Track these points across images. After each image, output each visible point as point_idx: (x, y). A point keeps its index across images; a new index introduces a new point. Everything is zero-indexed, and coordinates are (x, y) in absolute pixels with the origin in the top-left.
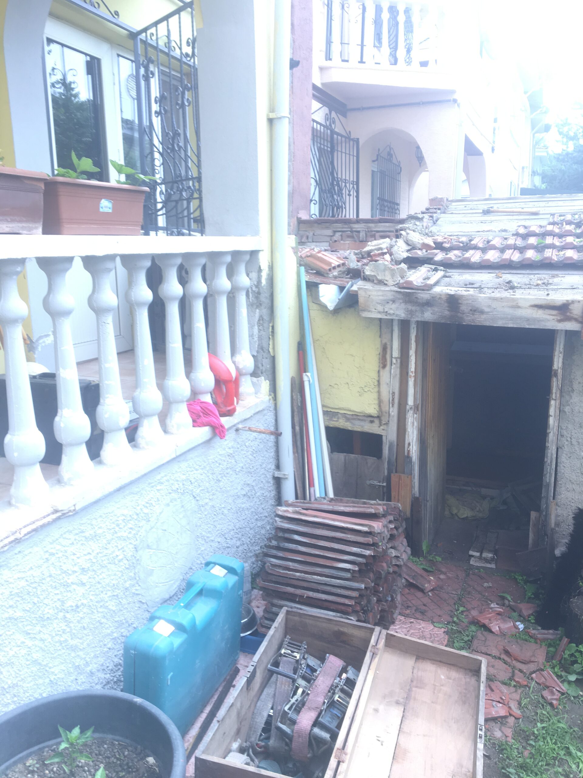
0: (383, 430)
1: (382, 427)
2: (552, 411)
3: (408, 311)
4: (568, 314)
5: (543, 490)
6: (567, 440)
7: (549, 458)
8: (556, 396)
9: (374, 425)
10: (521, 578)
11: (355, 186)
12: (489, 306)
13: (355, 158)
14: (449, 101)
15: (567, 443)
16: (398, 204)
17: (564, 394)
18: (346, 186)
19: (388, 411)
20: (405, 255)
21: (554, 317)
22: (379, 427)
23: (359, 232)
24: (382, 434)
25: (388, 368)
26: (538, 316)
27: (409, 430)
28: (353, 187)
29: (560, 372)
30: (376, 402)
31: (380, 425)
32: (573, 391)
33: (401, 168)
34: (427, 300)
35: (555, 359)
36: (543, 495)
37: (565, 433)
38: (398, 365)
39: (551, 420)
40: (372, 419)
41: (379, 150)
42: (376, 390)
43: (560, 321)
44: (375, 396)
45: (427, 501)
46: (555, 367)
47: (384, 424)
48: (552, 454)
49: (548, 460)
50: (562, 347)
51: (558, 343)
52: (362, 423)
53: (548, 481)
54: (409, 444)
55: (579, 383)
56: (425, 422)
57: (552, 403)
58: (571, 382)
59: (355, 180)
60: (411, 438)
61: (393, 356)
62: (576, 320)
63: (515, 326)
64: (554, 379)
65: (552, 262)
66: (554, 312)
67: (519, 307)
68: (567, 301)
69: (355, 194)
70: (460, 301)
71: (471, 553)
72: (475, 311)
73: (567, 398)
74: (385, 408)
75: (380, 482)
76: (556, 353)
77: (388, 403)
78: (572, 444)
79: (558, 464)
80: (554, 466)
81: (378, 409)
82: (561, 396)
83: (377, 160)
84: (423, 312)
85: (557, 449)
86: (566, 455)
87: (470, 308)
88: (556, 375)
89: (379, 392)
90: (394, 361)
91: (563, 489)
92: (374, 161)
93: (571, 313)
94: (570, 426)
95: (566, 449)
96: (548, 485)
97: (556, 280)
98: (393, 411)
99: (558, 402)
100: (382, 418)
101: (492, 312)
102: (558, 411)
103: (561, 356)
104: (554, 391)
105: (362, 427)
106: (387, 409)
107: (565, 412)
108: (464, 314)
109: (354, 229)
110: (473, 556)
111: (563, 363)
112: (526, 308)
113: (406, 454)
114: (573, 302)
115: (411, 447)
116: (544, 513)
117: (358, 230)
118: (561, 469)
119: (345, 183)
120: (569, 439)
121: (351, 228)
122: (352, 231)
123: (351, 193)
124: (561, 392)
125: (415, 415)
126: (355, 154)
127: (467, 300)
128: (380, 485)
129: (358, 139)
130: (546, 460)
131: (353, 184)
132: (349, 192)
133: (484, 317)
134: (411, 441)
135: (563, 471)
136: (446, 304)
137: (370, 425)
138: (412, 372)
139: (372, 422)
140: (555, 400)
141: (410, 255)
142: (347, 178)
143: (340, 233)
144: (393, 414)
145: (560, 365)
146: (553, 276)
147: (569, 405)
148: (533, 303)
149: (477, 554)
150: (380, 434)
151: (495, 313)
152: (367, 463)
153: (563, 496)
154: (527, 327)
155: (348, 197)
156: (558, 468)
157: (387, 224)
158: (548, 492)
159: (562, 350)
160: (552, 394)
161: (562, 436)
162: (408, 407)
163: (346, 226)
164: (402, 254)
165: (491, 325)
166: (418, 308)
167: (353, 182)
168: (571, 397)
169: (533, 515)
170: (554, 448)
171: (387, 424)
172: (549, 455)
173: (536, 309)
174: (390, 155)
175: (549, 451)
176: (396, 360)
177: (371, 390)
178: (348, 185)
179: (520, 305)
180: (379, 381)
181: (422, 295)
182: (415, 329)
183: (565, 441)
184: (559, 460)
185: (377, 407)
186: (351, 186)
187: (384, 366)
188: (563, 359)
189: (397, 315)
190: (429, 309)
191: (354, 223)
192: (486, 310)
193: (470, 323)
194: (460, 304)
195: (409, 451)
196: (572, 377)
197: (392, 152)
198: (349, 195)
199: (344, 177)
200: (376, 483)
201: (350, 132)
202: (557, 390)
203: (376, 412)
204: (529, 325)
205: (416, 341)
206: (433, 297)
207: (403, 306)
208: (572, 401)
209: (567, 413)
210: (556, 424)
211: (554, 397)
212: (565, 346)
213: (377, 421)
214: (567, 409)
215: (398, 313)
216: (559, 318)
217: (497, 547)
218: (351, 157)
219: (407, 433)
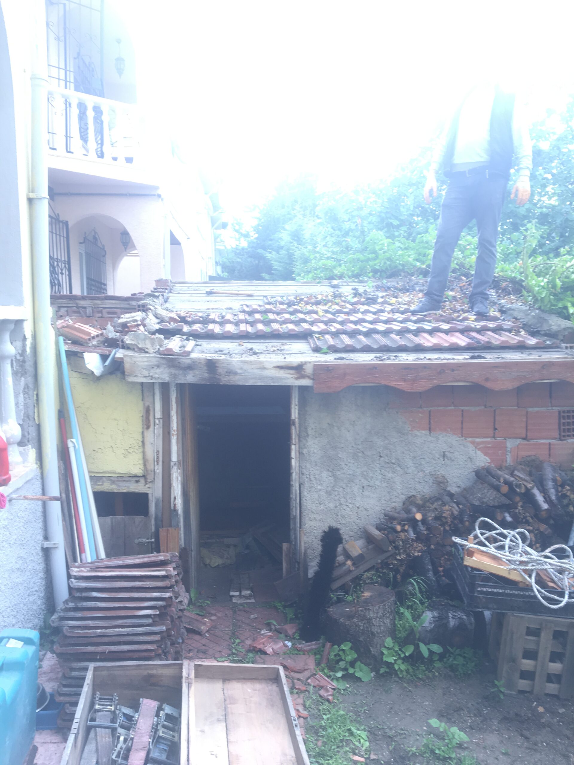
0: (149, 488)
1: (147, 486)
2: (293, 454)
3: (171, 375)
4: (303, 373)
5: (292, 522)
6: (307, 477)
7: (294, 494)
8: (295, 442)
9: (139, 484)
10: (280, 604)
11: (67, 266)
12: (242, 369)
13: (65, 239)
14: (154, 195)
15: (306, 480)
16: (105, 285)
17: (301, 439)
18: (58, 265)
19: (153, 470)
20: (157, 327)
21: (292, 376)
22: (145, 486)
23: (85, 308)
24: (148, 492)
25: (151, 429)
26: (280, 375)
27: (174, 485)
28: (65, 267)
29: (297, 420)
30: (141, 462)
31: (146, 483)
32: (308, 436)
33: (105, 251)
34: (189, 364)
35: (293, 411)
36: (291, 527)
37: (305, 471)
38: (161, 425)
39: (293, 462)
40: (137, 479)
41: (85, 233)
42: (141, 450)
43: (297, 379)
44: (140, 456)
45: (192, 550)
46: (293, 417)
47: (150, 482)
48: (296, 491)
49: (293, 496)
50: (297, 400)
51: (293, 397)
52: (127, 484)
53: (294, 514)
54: (175, 498)
55: (312, 429)
56: (187, 476)
57: (293, 447)
58: (306, 428)
59: (66, 260)
60: (176, 492)
61: (156, 417)
62: (309, 377)
63: (263, 384)
64: (293, 427)
65: (280, 333)
66: (292, 372)
67: (265, 368)
68: (301, 362)
69: (67, 273)
70: (217, 365)
71: (232, 593)
72: (230, 373)
73: (304, 441)
74: (150, 467)
75: (148, 539)
76: (293, 406)
77: (153, 462)
78: (311, 480)
79: (302, 498)
80: (298, 501)
81: (143, 469)
82: (300, 441)
83: (84, 242)
84: (185, 376)
85: (300, 485)
86: (307, 489)
87: (226, 370)
88: (294, 424)
89: (144, 453)
90: (157, 421)
91: (307, 519)
92: (81, 243)
93: (304, 372)
94: (308, 465)
95: (306, 484)
96: (295, 517)
97: (286, 347)
98: (158, 469)
99: (297, 446)
100: (148, 477)
101: (244, 373)
102: (298, 454)
103: (297, 407)
104: (294, 437)
105: (128, 487)
106: (152, 467)
107: (303, 454)
108: (220, 375)
109: (80, 305)
110: (233, 596)
111: (299, 414)
112: (271, 369)
113: (172, 508)
114: (306, 363)
115: (177, 501)
116: (293, 543)
117: (85, 306)
118: (304, 502)
119: (57, 262)
120: (308, 476)
121: (77, 304)
122: (78, 307)
123: (64, 272)
124: (299, 437)
125: (179, 471)
126: (65, 236)
127: (223, 363)
128: (148, 542)
129: (67, 222)
130: (291, 496)
131: (65, 263)
132: (62, 270)
133: (237, 377)
134: (176, 495)
135: (305, 504)
136: (205, 368)
137: (135, 484)
138: (174, 431)
139: (137, 481)
140: (295, 445)
141: (162, 327)
142: (59, 258)
143: (66, 309)
144: (158, 471)
145: (297, 415)
146: (283, 344)
147: (306, 448)
148: (276, 365)
149: (237, 594)
150: (146, 492)
151: (246, 374)
152: (134, 522)
153: (307, 525)
154: (272, 384)
155: (60, 275)
156: (302, 502)
157: (113, 302)
158: (295, 524)
159: (297, 403)
160: (292, 440)
161: (303, 474)
162: (172, 464)
163: (71, 302)
164: (154, 325)
165: (244, 384)
166: (181, 372)
167: (65, 261)
168: (307, 440)
169: (285, 546)
170: (297, 485)
171: (153, 482)
172: (294, 492)
173: (278, 369)
174: (95, 238)
175: (294, 488)
176: (159, 421)
177: (136, 450)
178: (60, 264)
179: (266, 366)
180: (143, 442)
181: (184, 360)
182: (175, 391)
183: (305, 479)
184: (302, 495)
185: (142, 467)
186: (63, 265)
187: (148, 427)
188: (299, 410)
189: (162, 379)
190: (191, 372)
191: (80, 299)
192: (239, 371)
193: (226, 383)
194: (217, 367)
195: (175, 505)
196: (307, 424)
197: (97, 236)
198: (62, 274)
199: (55, 257)
200: (145, 540)
201: (58, 214)
202: (295, 437)
203: (141, 471)
204: (274, 382)
205: (177, 402)
206: (193, 362)
207: (167, 370)
208: (308, 444)
209: (305, 455)
210: (298, 465)
211: (294, 442)
212: (299, 399)
213: (142, 480)
214: (305, 451)
215: (162, 376)
216: (296, 376)
217: (251, 585)
218: (62, 238)
219: (172, 488)
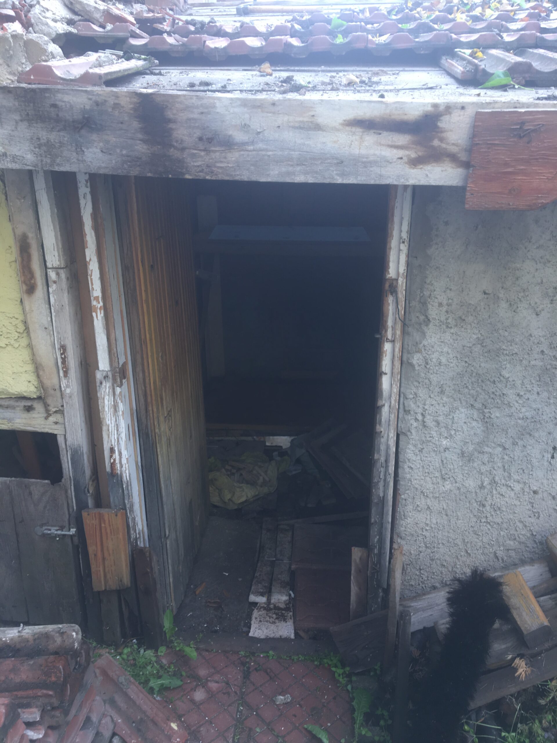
0: (56, 423)
1: (52, 419)
2: (386, 364)
4: (436, 143)
5: (374, 511)
6: (416, 420)
7: (383, 453)
8: (394, 334)
9: (34, 414)
10: (340, 671)
12: (245, 127)
15: (415, 424)
17: (410, 329)
19: (57, 387)
21: (401, 153)
22: (46, 418)
24: (55, 432)
25: (40, 292)
26: (363, 152)
27: (108, 422)
29: (401, 282)
30: (30, 368)
31: (48, 415)
32: (427, 321)
34: (84, 111)
35: (393, 257)
36: (373, 520)
37: (413, 405)
38: (64, 284)
39: (385, 382)
40: (29, 403)
42: (24, 342)
43: (415, 162)
44: (25, 354)
46: (392, 273)
47: (56, 412)
48: (388, 447)
49: (380, 457)
50: (405, 227)
51: (396, 219)
52: (8, 414)
53: (381, 495)
54: (112, 450)
55: (440, 305)
57: (387, 347)
58: (424, 304)
60: (114, 437)
61: (49, 265)
62: (453, 158)
63: (311, 180)
64: (390, 299)
66: (403, 139)
67: (318, 127)
68: (435, 106)
70: (169, 114)
71: (253, 598)
72: (210, 140)
73: (417, 336)
74: (51, 381)
75: (62, 528)
76: (394, 243)
77: (54, 370)
78: (425, 426)
79: (400, 464)
80: (391, 469)
81: (36, 383)
82: (404, 332)
85: (398, 436)
86: (415, 446)
87: (198, 133)
88: (393, 290)
89: (30, 346)
90: (52, 275)
91: (410, 507)
93: (441, 140)
94: (422, 393)
95: (414, 435)
96: (383, 501)
98: (67, 386)
99: (398, 345)
100: (49, 401)
101: (253, 143)
102: (397, 364)
103: (404, 248)
104: (390, 323)
105: (10, 420)
106: (55, 381)
107: (412, 365)
108: (183, 149)
110: (255, 604)
111: (408, 264)
112: (335, 129)
113: (108, 469)
114: (449, 109)
115: (116, 455)
116: (376, 551)
118: (405, 472)
120: (420, 417)
124: (404, 325)
127: (187, 108)
128: (64, 535)
130: (376, 456)
133: (233, 156)
134: (114, 443)
135: (408, 476)
136: (136, 124)
137: (26, 415)
138: (97, 298)
139: (29, 409)
140: (393, 341)
141: (74, 31)
144: (68, 391)
145: (402, 268)
147: (419, 351)
148: (351, 115)
149: (262, 600)
150: (50, 431)
151: (261, 145)
152: (30, 493)
153: (409, 520)
154: (339, 180)
156: (400, 471)
158: (382, 514)
159: (405, 235)
160: (386, 331)
161: (407, 412)
162: (99, 376)
165: (254, 178)
168: (424, 334)
169: (357, 553)
170: (392, 435)
171: (60, 412)
172: (383, 447)
173: (358, 130)
175: (383, 440)
176: (58, 274)
177: (12, 342)
179: (320, 120)
180: (25, 323)
182: (89, 197)
183: (413, 422)
184: (401, 457)
185: (32, 378)
187: (31, 289)
188: (408, 256)
192: (239, 137)
193: (201, 176)
194: (170, 121)
195: (113, 465)
196: (426, 293)
200: (54, 531)
202: (395, 323)
203: (33, 389)
204: (343, 175)
206: (97, 104)
208: (425, 342)
209: (417, 368)
210: (395, 390)
211: (389, 334)
212: (411, 225)
213: (39, 407)
214: (416, 359)
216: (413, 155)
219: (104, 428)
